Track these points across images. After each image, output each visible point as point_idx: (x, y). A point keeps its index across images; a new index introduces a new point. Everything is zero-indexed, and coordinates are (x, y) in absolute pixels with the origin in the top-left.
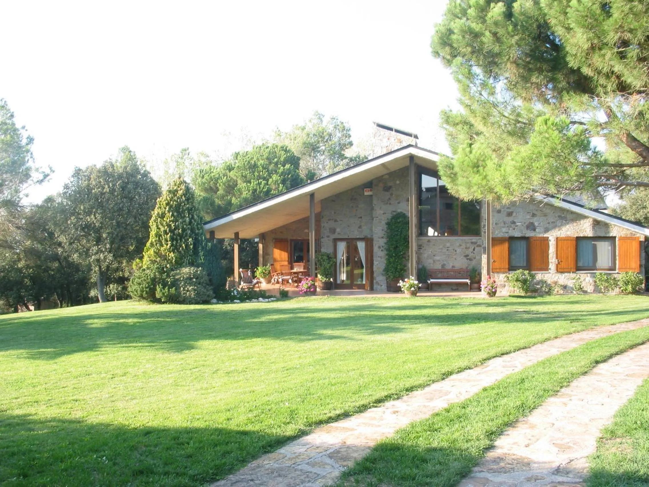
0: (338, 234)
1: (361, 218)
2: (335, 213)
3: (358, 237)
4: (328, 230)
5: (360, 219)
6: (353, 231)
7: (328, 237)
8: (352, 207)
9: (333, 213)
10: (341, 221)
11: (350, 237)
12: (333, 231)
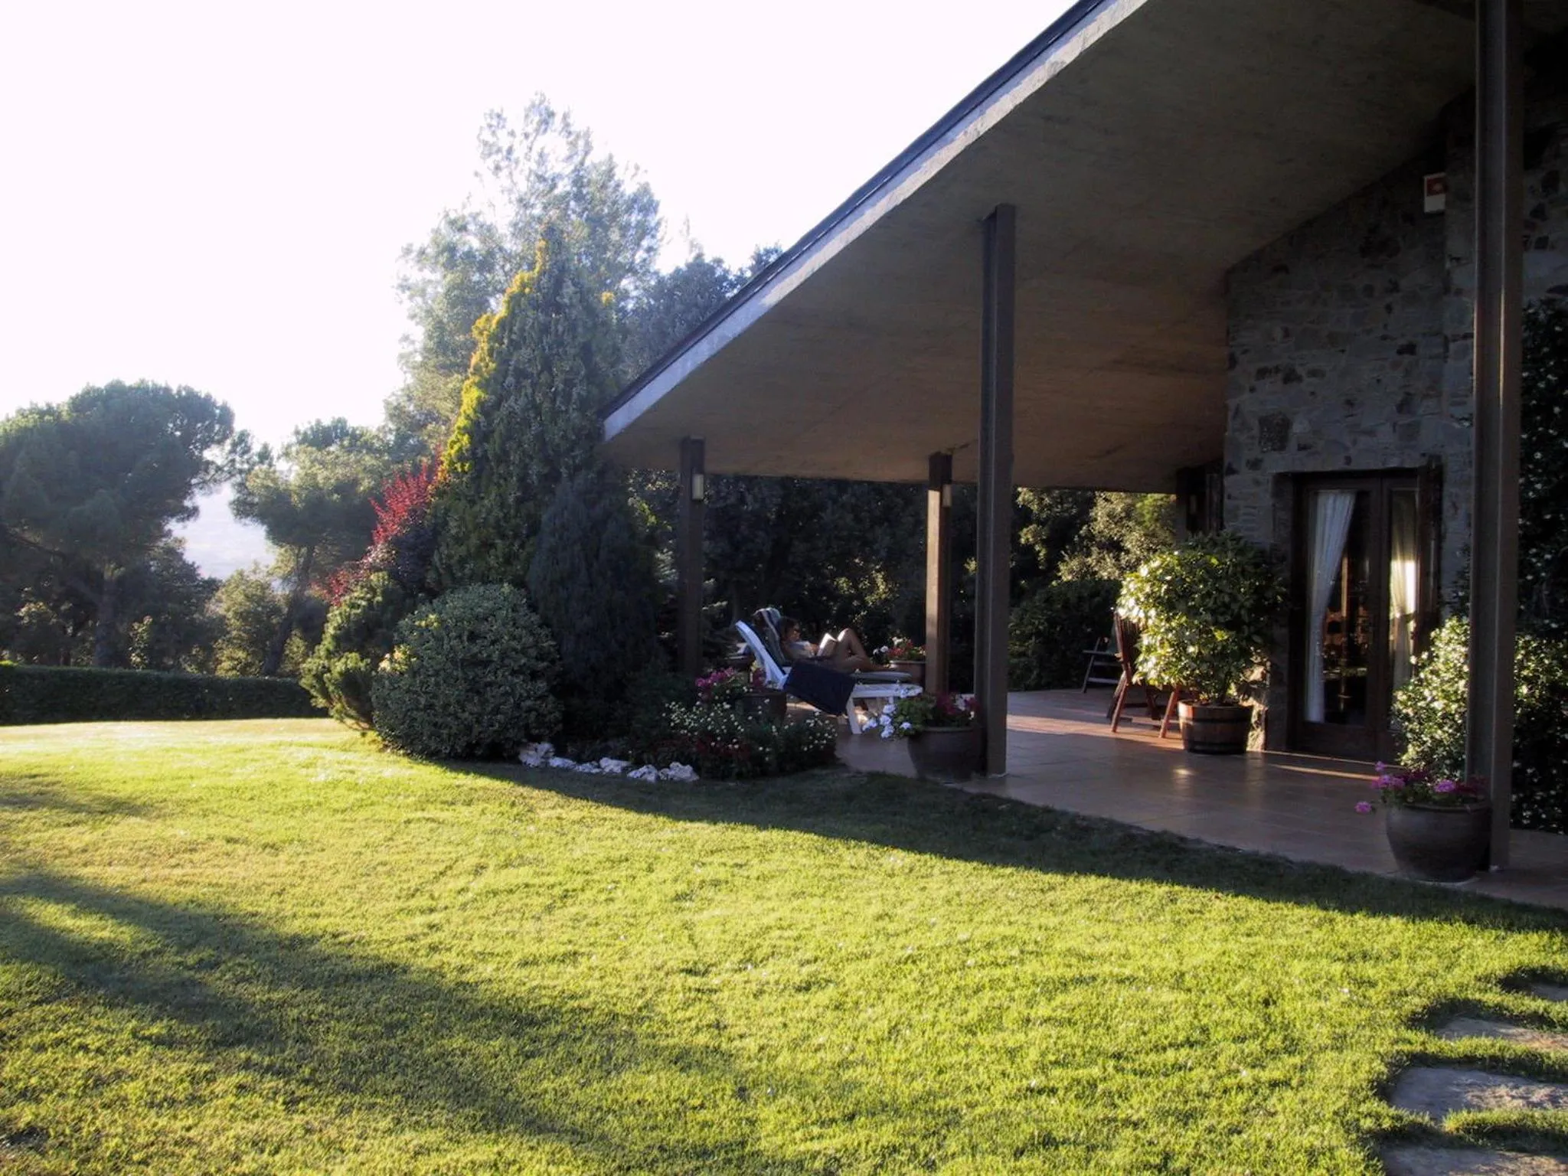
0: (1302, 448)
1: (1410, 349)
2: (1287, 334)
3: (1393, 463)
4: (1256, 432)
5: (1407, 359)
6: (1371, 433)
7: (1255, 464)
8: (1369, 290)
9: (1278, 334)
10: (1313, 373)
11: (1354, 466)
12: (1277, 432)
